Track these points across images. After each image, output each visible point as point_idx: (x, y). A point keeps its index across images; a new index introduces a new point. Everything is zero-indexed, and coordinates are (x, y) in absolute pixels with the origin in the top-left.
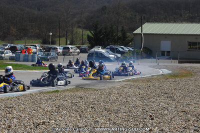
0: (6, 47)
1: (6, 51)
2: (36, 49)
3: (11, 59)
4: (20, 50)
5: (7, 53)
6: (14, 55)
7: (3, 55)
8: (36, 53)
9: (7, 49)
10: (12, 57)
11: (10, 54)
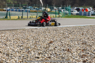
0: (74, 9)
1: (74, 11)
2: (90, 9)
3: (77, 14)
4: (82, 10)
5: (75, 11)
6: (79, 13)
7: (73, 13)
8: (90, 11)
9: (75, 10)
10: (77, 13)
11: (76, 12)
